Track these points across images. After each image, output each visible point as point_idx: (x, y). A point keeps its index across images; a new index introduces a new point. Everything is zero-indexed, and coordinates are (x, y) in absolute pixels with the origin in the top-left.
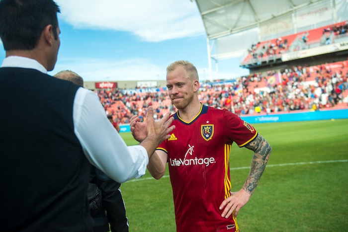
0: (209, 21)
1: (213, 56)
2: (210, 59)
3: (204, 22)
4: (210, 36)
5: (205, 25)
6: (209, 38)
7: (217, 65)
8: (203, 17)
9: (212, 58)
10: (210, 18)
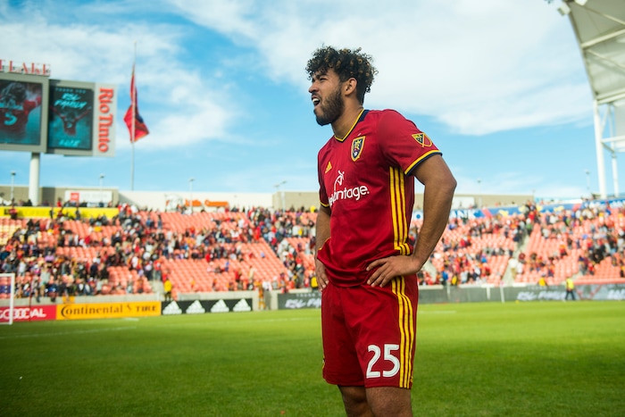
0: (599, 62)
1: (606, 140)
2: (599, 149)
3: (587, 64)
4: (600, 97)
5: (588, 71)
6: (598, 100)
7: (614, 162)
8: (586, 52)
9: (606, 146)
10: (599, 55)
